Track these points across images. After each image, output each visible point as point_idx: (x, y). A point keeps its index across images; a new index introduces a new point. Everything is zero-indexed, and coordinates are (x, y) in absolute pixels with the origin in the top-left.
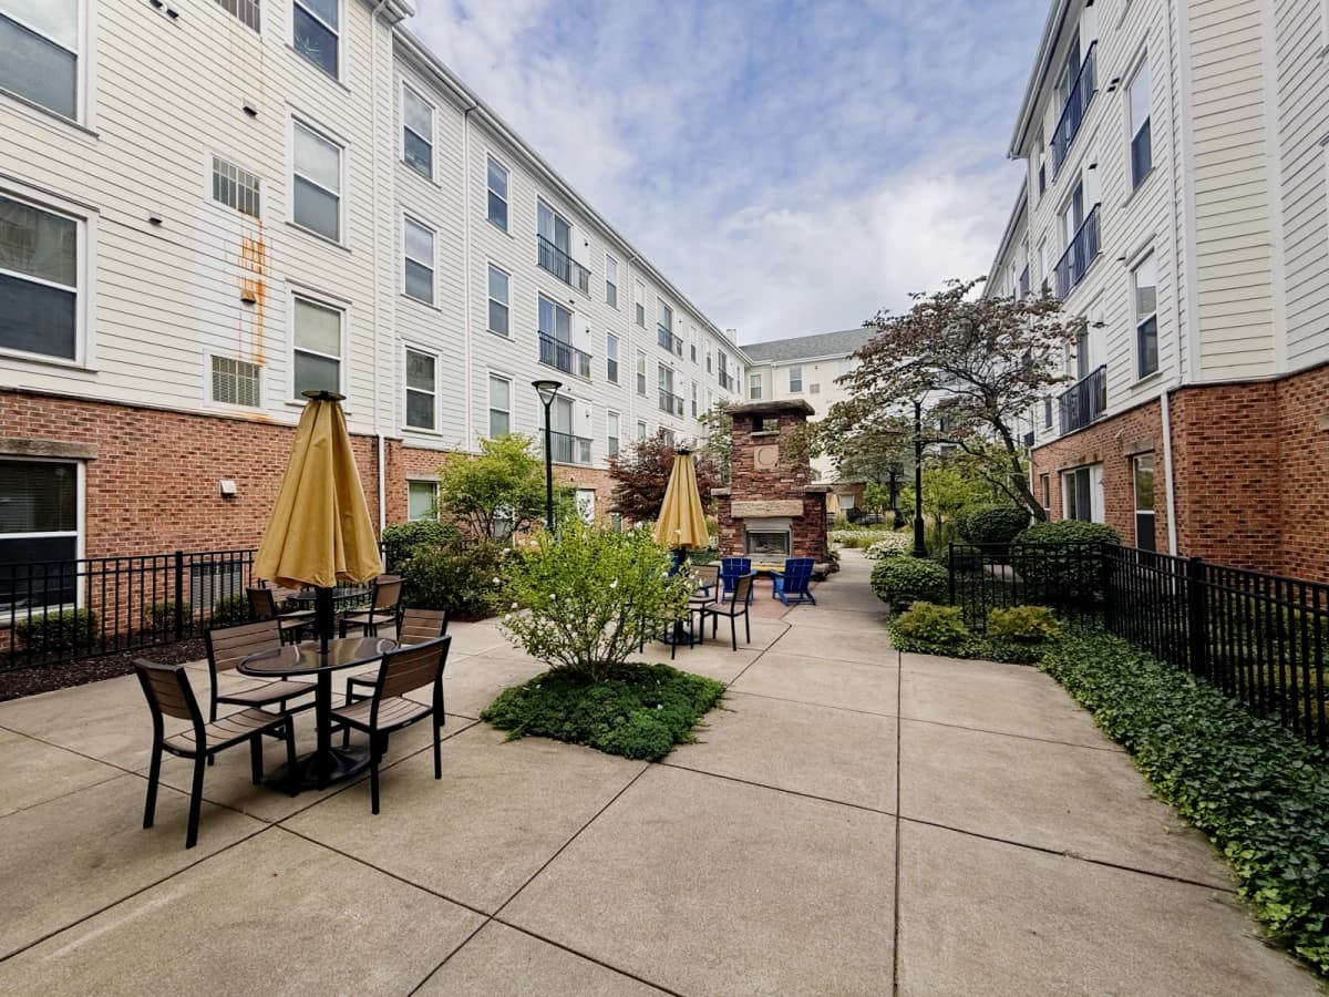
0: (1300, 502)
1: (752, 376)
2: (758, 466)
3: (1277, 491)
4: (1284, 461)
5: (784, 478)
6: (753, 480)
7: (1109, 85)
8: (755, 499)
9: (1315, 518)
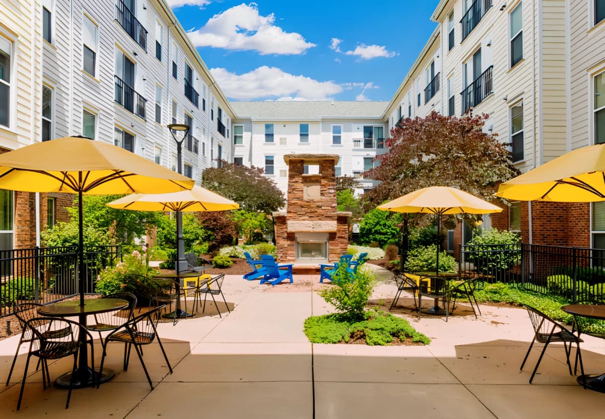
0: (576, 226)
1: (235, 127)
2: (306, 198)
3: (567, 221)
4: (570, 208)
5: (324, 206)
6: (303, 207)
7: (501, 7)
8: (304, 220)
9: (582, 233)
